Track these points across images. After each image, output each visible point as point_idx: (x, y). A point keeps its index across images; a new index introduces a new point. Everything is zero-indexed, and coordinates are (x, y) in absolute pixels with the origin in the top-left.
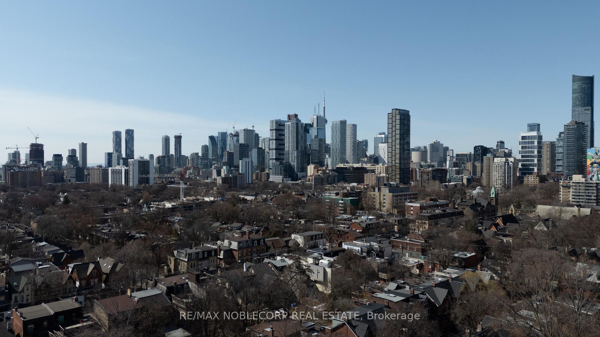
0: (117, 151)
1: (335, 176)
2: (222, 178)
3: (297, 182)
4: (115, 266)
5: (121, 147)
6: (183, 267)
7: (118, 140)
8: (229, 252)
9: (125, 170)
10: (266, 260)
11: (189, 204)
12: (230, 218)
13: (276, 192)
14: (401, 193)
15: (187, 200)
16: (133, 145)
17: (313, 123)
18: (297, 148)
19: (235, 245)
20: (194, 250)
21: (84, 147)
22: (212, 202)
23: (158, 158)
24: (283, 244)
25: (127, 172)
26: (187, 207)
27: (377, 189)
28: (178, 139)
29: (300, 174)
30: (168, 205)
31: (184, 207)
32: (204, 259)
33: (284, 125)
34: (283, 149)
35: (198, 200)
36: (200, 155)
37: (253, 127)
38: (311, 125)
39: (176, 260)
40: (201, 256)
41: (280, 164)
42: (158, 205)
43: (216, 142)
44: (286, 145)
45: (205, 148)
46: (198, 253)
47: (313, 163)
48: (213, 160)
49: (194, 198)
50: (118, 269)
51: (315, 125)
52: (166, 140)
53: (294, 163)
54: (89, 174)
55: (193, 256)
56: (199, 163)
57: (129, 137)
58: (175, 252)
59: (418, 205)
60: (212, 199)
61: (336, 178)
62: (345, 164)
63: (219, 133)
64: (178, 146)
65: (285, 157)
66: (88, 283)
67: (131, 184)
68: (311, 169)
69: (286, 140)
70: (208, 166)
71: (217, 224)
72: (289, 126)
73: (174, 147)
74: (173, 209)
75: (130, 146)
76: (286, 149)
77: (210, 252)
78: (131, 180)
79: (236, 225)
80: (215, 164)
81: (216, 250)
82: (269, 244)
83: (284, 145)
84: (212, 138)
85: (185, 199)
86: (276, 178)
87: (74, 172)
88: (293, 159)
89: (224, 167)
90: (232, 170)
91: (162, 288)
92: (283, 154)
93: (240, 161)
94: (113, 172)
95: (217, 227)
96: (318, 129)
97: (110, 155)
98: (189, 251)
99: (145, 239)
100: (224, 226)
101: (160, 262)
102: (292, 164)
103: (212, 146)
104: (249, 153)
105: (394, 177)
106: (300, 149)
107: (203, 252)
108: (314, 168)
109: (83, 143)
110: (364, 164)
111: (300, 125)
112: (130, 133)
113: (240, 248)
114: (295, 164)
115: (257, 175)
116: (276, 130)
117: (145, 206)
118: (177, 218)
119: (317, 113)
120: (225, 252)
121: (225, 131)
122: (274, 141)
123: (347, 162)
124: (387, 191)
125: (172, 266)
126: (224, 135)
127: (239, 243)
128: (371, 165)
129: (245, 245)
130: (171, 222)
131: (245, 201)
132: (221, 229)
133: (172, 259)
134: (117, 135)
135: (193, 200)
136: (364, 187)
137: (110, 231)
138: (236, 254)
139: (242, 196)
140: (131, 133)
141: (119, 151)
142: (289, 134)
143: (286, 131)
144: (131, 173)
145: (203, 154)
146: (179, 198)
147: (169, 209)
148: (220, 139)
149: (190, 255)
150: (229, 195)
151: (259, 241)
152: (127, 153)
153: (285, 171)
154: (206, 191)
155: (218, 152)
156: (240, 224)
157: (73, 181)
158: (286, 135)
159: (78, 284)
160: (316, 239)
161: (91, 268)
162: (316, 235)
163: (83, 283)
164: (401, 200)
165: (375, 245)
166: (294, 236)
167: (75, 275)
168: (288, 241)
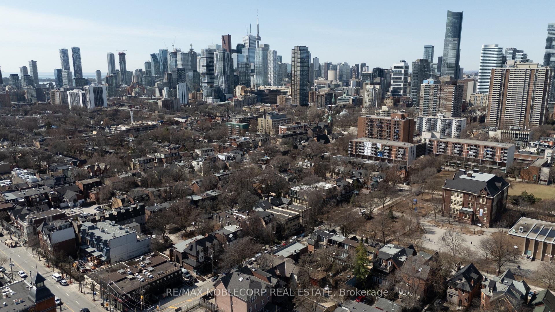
0: (66, 69)
1: (254, 98)
2: (162, 101)
3: (225, 102)
4: (106, 166)
5: (69, 64)
6: (138, 166)
7: (66, 57)
8: (160, 160)
9: (82, 94)
10: (176, 163)
11: (138, 127)
12: (164, 139)
13: (203, 114)
14: (278, 119)
15: (136, 124)
16: (80, 63)
17: (245, 43)
18: (224, 74)
19: (163, 156)
20: (142, 159)
21: (34, 64)
22: (154, 126)
23: (107, 77)
24: (189, 155)
25: (84, 95)
26: (136, 130)
27: (264, 117)
28: (122, 56)
29: (227, 96)
30: (123, 128)
31: (134, 129)
32: (147, 163)
33: (213, 54)
34: (213, 74)
35: (144, 124)
36: (144, 70)
37: (191, 45)
38: (243, 46)
39: (134, 163)
40: (146, 161)
41: (211, 87)
42: (116, 128)
43: (157, 59)
44: (216, 71)
45: (148, 64)
46: (144, 160)
47: (241, 84)
48: (156, 77)
49: (141, 122)
50: (108, 168)
51: (247, 45)
52: (111, 57)
53: (222, 87)
54: (48, 94)
55: (142, 162)
56: (144, 80)
57: (75, 55)
58: (133, 160)
60: (153, 123)
61: (255, 100)
62: (266, 86)
63: (160, 50)
64: (123, 63)
65: (215, 81)
66: (96, 174)
67: (89, 106)
68: (239, 89)
69: (215, 67)
70: (151, 83)
71: (156, 143)
72: (217, 55)
73: (119, 64)
74: (127, 131)
75: (78, 63)
76: (216, 74)
77: (150, 160)
78: (88, 102)
79: (167, 144)
80: (157, 81)
81: (153, 159)
82: (181, 155)
83: (214, 70)
84: (153, 56)
85: (134, 123)
86: (208, 100)
87: (34, 93)
88: (221, 83)
89: (165, 89)
90: (172, 91)
91: (130, 174)
92: (213, 78)
93: (177, 85)
94: (71, 94)
95: (155, 145)
96: (249, 49)
97: (59, 71)
98: (140, 159)
99: (117, 153)
100: (160, 144)
101: (126, 164)
102: (221, 87)
103: (155, 64)
104: (187, 74)
106: (227, 75)
107: (147, 160)
108: (242, 88)
109: (32, 61)
110: (280, 87)
111: (226, 55)
112: (76, 51)
113: (165, 157)
114: (223, 87)
115: (193, 94)
116: (206, 57)
117: (107, 128)
118: (131, 139)
119: (249, 34)
120: (158, 159)
121: (165, 49)
122: (205, 67)
123: (270, 85)
124: (270, 118)
125: (132, 166)
126: (164, 52)
127: (165, 155)
128: (285, 88)
129: (168, 156)
130: (127, 141)
131: (178, 123)
132: (157, 146)
133: (132, 163)
134: (64, 53)
135: (140, 124)
136: (272, 109)
137: (93, 148)
138: (164, 160)
139: (176, 119)
140: (77, 51)
141: (67, 68)
142: (217, 61)
143: (215, 59)
144: (88, 97)
145: (147, 71)
146: (130, 123)
147: (124, 131)
148: (161, 55)
149: (140, 161)
150: (167, 116)
151: (175, 154)
152: (76, 69)
153: (215, 91)
154: (150, 113)
155: (161, 68)
156: (169, 143)
157: (34, 100)
158: (215, 62)
159: (91, 174)
160: (208, 152)
161: (96, 167)
162: (208, 150)
163: (94, 173)
164: (279, 123)
165: (232, 155)
166: (196, 150)
167: (90, 170)
168: (192, 153)
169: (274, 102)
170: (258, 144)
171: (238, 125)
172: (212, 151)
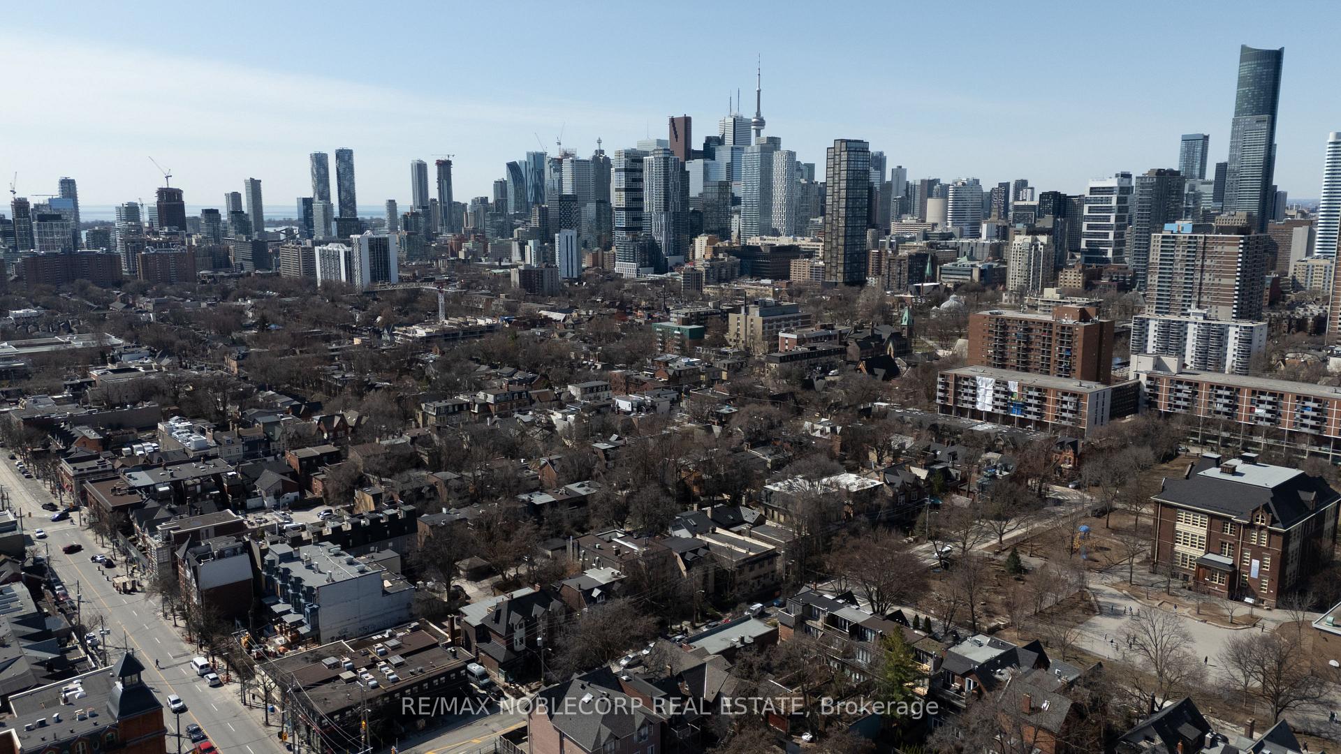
0: (321, 198)
1: (735, 265)
2: (520, 271)
3: (664, 276)
4: (359, 419)
5: (328, 186)
6: (432, 420)
7: (322, 172)
8: (485, 407)
9: (346, 253)
10: (516, 415)
11: (453, 329)
12: (507, 359)
13: (608, 303)
14: (779, 317)
15: (450, 324)
16: (353, 183)
17: (724, 135)
18: (666, 209)
19: (491, 399)
20: (443, 404)
21: (255, 186)
22: (490, 328)
23: (405, 216)
24: (552, 397)
25: (348, 257)
26: (449, 336)
27: (743, 310)
28: (445, 167)
29: (671, 260)
30: (421, 332)
31: (446, 335)
32: (454, 413)
33: (642, 161)
34: (641, 209)
35: (467, 323)
36: (491, 200)
37: (599, 142)
38: (720, 141)
39: (424, 414)
40: (451, 409)
41: (634, 240)
42: (406, 331)
43: (521, 175)
44: (646, 201)
45: (500, 186)
46: (447, 407)
47: (707, 232)
48: (515, 216)
49: (461, 319)
50: (363, 422)
51: (729, 140)
52: (420, 170)
53: (661, 239)
54: (277, 253)
55: (443, 411)
56: (488, 223)
57: (343, 165)
58: (423, 406)
59: (795, 337)
60: (489, 321)
61: (737, 269)
62: (765, 237)
63: (528, 154)
64: (445, 182)
65: (645, 225)
66: (335, 434)
67: (358, 281)
68: (701, 244)
69: (646, 192)
70: (505, 230)
71: (484, 368)
72: (650, 164)
73: (436, 185)
74: (428, 339)
75: (347, 184)
76: (646, 210)
77: (461, 406)
78: (357, 273)
79: (507, 370)
80: (518, 226)
81: (468, 404)
82: (534, 397)
83: (642, 199)
84: (513, 167)
85: (446, 322)
86: (626, 269)
87: (248, 251)
88: (658, 229)
89: (531, 243)
90: (546, 247)
91: (407, 438)
92: (640, 219)
93: (557, 235)
94: (323, 254)
95: (481, 373)
96: (732, 149)
97: (307, 203)
98: (437, 404)
99: (389, 389)
100: (493, 371)
101: (407, 418)
102: (657, 238)
103: (515, 186)
104: (583, 209)
105: (834, 271)
106: (671, 211)
107: (454, 406)
108: (709, 243)
109: (252, 180)
110: (799, 238)
111: (671, 162)
112: (345, 157)
113: (496, 402)
114: (663, 239)
115: (595, 257)
116: (626, 170)
117: (386, 332)
118: (431, 357)
119: (734, 112)
120: (480, 405)
121: (540, 150)
122: (623, 193)
123: (776, 233)
124: (757, 313)
125: (420, 420)
126: (538, 158)
127: (496, 396)
128: (812, 241)
129: (503, 398)
130: (423, 362)
131: (548, 320)
132: (487, 375)
133: (420, 414)
134: (320, 161)
135: (459, 325)
136: (774, 291)
137: (343, 377)
138: (492, 408)
139: (544, 313)
140: (347, 158)
141: (325, 195)
142: (651, 179)
143: (646, 172)
144: (356, 260)
145: (497, 201)
146: (437, 320)
147: (422, 338)
148: (532, 166)
149: (439, 409)
150: (526, 306)
151: (520, 394)
152: (342, 198)
153: (643, 249)
154: (488, 299)
155: (529, 196)
156: (512, 370)
157: (249, 267)
158: (646, 182)
159: (326, 436)
160: (597, 391)
161: (337, 420)
162: (597, 387)
163: (331, 434)
164: (780, 327)
165: (648, 399)
166: (570, 387)
167: (322, 427)
168: (560, 394)
169: (782, 274)
170: (720, 375)
171: (679, 329)
172: (606, 389)
